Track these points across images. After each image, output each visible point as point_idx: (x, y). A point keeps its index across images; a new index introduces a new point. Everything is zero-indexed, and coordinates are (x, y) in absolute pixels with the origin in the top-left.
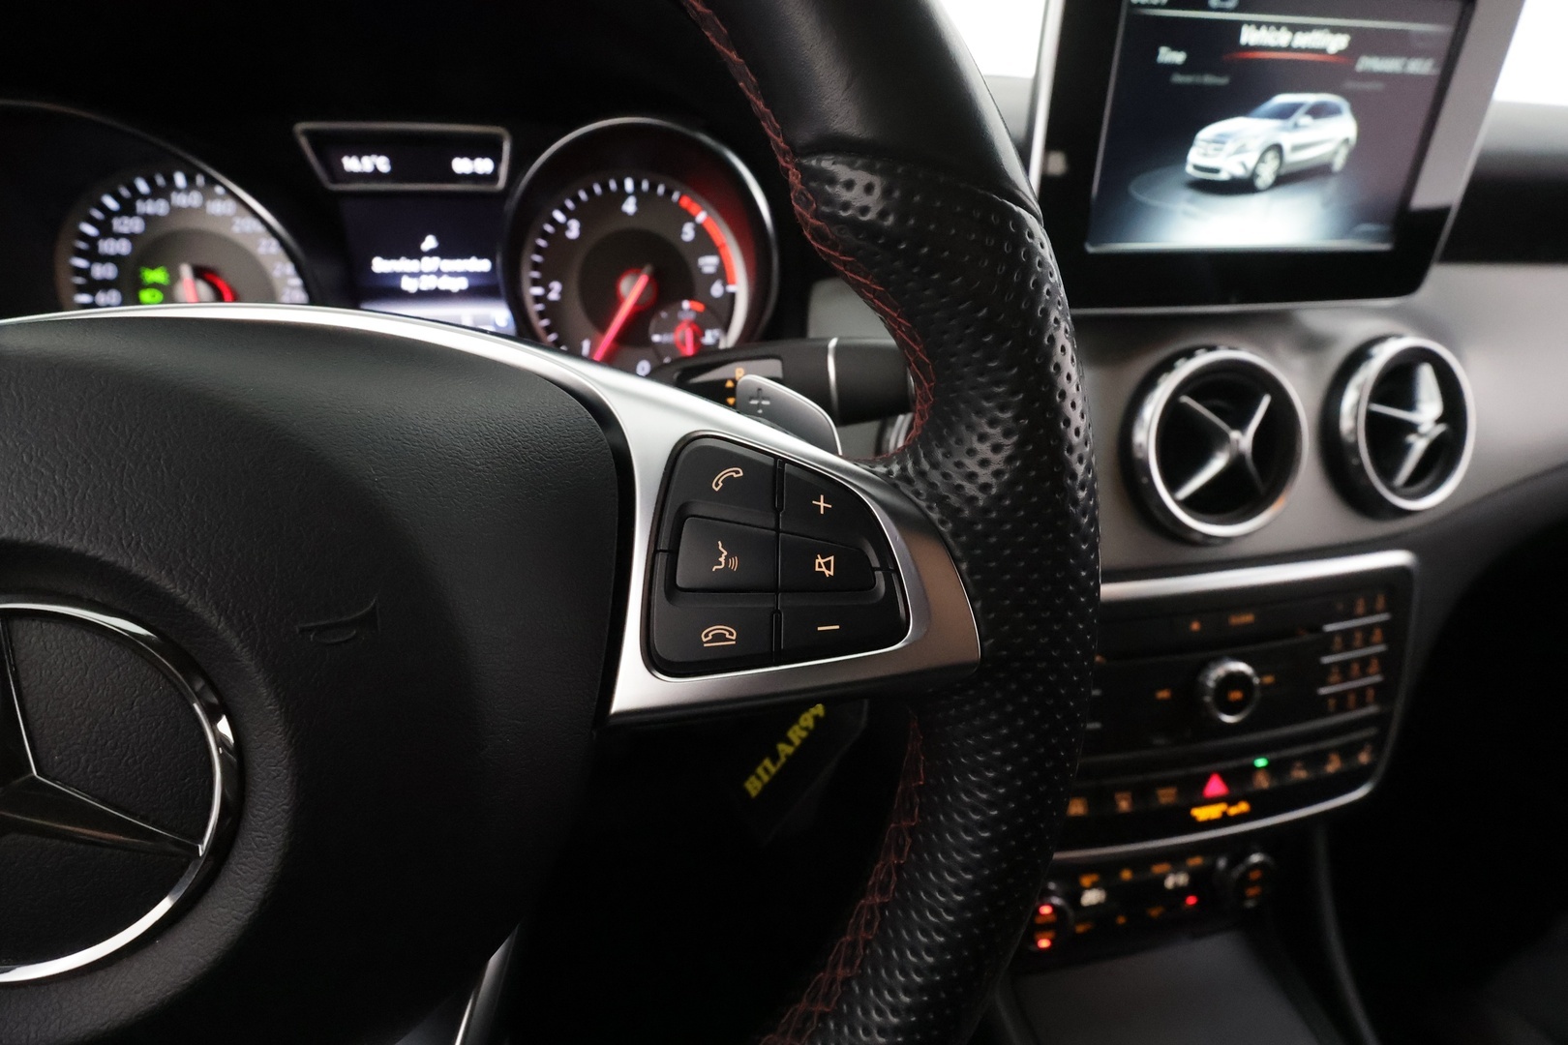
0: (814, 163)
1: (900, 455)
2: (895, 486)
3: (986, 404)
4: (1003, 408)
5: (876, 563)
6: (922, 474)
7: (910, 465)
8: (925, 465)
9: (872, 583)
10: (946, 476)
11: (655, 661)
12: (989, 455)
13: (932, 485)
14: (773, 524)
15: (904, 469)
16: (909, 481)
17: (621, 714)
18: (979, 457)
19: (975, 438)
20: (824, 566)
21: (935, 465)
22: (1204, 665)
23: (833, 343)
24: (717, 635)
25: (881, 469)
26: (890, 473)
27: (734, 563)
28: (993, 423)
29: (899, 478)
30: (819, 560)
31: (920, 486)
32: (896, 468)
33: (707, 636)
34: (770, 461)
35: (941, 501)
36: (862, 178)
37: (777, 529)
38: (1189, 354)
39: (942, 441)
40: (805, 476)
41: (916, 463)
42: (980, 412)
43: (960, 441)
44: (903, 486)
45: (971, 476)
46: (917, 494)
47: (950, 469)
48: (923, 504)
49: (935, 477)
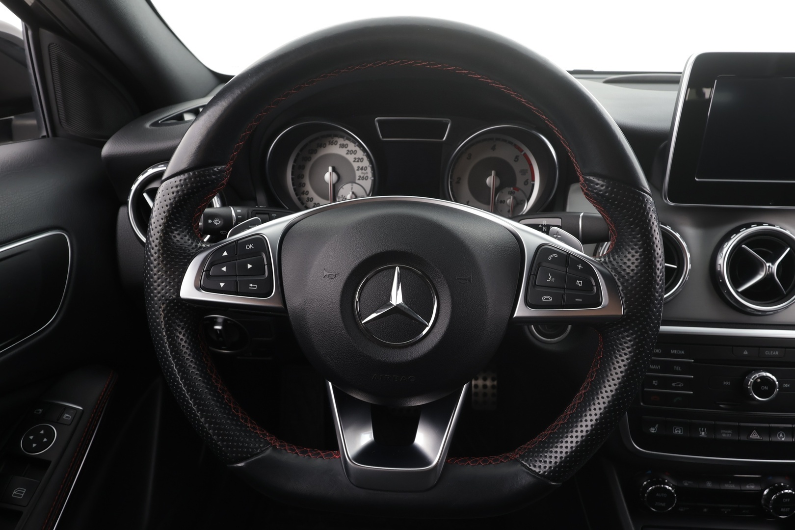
0: (588, 177)
1: (604, 256)
2: (602, 264)
3: (631, 244)
4: (636, 245)
5: (594, 284)
6: (610, 262)
7: (607, 259)
8: (612, 259)
9: (593, 289)
10: (617, 263)
11: (527, 303)
12: (631, 258)
13: (613, 265)
14: (565, 270)
15: (605, 260)
16: (606, 263)
17: (517, 318)
18: (628, 258)
19: (627, 253)
20: (579, 283)
21: (614, 259)
22: (750, 373)
23: (582, 215)
24: (547, 298)
25: (598, 259)
26: (601, 260)
27: (553, 280)
28: (632, 249)
29: (603, 262)
30: (578, 281)
31: (610, 265)
32: (603, 260)
33: (544, 298)
34: (566, 254)
35: (615, 269)
36: (600, 182)
37: (566, 272)
38: (748, 226)
39: (617, 253)
40: (575, 258)
41: (609, 258)
42: (629, 246)
43: (622, 253)
44: (604, 264)
45: (625, 263)
46: (608, 267)
47: (619, 261)
48: (610, 270)
49: (614, 263)
